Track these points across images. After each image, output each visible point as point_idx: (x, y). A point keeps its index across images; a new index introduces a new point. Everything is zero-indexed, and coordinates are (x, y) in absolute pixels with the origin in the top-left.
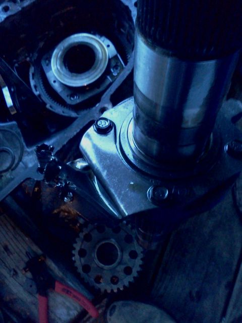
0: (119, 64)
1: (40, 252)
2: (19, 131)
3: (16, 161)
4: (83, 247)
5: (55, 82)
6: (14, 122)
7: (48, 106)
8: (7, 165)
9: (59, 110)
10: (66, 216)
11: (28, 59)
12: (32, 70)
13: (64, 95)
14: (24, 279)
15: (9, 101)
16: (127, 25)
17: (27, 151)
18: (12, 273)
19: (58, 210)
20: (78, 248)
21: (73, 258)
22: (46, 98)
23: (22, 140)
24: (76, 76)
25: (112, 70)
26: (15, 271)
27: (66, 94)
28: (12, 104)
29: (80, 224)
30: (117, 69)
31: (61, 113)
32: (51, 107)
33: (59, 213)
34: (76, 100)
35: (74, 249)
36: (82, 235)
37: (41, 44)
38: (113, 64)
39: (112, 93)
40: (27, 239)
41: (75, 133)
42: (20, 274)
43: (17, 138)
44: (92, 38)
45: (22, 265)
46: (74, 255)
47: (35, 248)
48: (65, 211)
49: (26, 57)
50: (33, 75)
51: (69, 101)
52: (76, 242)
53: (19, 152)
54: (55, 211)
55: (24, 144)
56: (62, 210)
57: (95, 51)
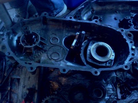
0: (111, 63)
1: (37, 89)
2: (67, 53)
3: (59, 60)
4: (49, 100)
5: (89, 50)
6: (68, 50)
7: (81, 54)
8: (56, 58)
9: (83, 58)
10: (52, 86)
11: (88, 37)
12: (86, 41)
13: (88, 56)
14: (25, 91)
15: (74, 44)
16: (124, 56)
17: (64, 60)
18: (24, 86)
19: (52, 82)
20: (47, 99)
21: (43, 100)
22: (82, 52)
23: (66, 56)
24: (97, 55)
25: (108, 63)
26: (25, 86)
27: (89, 56)
28: (73, 45)
29: (55, 93)
30: (109, 64)
31: (82, 60)
32: (81, 55)
33: (51, 83)
34: (90, 61)
35: (46, 98)
36: (52, 97)
37: (95, 37)
38: (110, 61)
39: (103, 70)
40: (37, 81)
41: (83, 70)
42: (25, 89)
43: (65, 55)
44: (111, 49)
45: (28, 87)
46: (44, 100)
47: (37, 86)
48: (53, 84)
49: (88, 36)
50: (85, 42)
51: (88, 59)
52: (48, 97)
53: (62, 58)
54: (51, 82)
55: (65, 58)
56: (53, 83)
57: (108, 54)
